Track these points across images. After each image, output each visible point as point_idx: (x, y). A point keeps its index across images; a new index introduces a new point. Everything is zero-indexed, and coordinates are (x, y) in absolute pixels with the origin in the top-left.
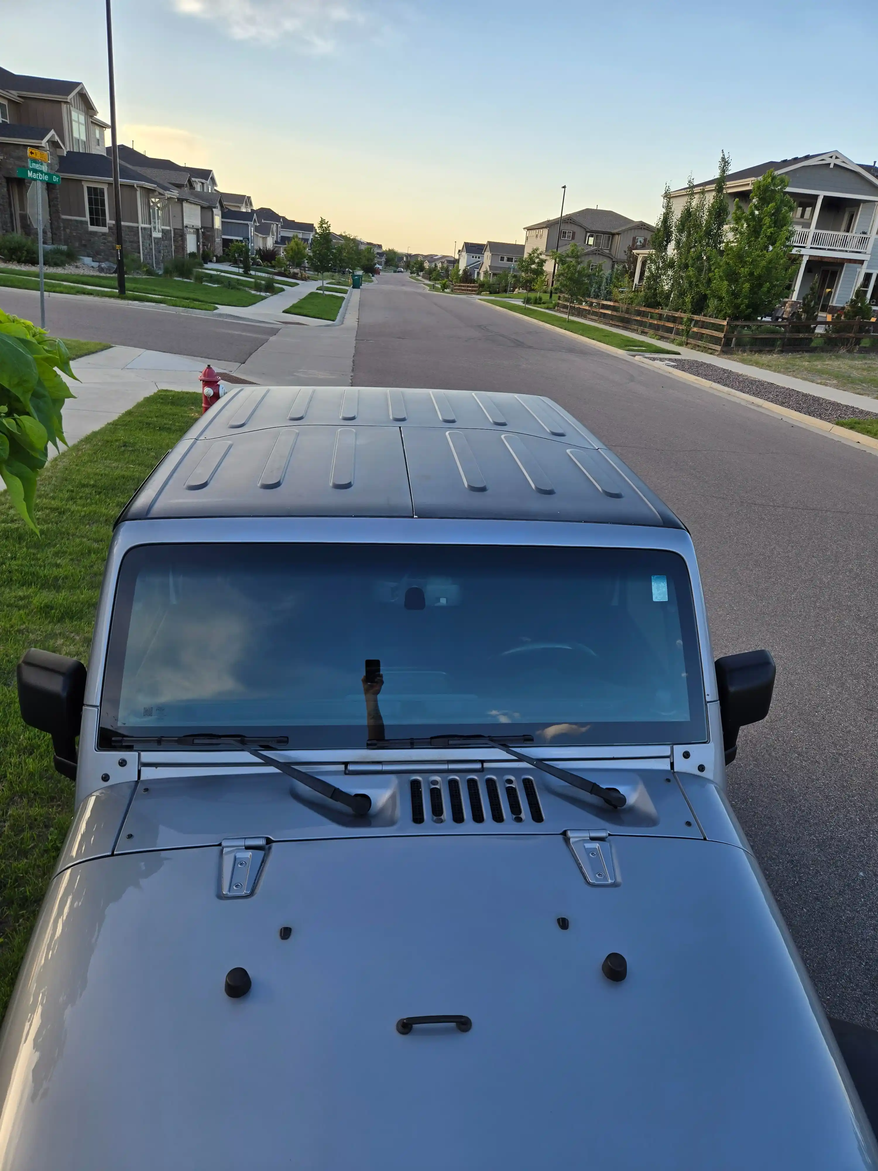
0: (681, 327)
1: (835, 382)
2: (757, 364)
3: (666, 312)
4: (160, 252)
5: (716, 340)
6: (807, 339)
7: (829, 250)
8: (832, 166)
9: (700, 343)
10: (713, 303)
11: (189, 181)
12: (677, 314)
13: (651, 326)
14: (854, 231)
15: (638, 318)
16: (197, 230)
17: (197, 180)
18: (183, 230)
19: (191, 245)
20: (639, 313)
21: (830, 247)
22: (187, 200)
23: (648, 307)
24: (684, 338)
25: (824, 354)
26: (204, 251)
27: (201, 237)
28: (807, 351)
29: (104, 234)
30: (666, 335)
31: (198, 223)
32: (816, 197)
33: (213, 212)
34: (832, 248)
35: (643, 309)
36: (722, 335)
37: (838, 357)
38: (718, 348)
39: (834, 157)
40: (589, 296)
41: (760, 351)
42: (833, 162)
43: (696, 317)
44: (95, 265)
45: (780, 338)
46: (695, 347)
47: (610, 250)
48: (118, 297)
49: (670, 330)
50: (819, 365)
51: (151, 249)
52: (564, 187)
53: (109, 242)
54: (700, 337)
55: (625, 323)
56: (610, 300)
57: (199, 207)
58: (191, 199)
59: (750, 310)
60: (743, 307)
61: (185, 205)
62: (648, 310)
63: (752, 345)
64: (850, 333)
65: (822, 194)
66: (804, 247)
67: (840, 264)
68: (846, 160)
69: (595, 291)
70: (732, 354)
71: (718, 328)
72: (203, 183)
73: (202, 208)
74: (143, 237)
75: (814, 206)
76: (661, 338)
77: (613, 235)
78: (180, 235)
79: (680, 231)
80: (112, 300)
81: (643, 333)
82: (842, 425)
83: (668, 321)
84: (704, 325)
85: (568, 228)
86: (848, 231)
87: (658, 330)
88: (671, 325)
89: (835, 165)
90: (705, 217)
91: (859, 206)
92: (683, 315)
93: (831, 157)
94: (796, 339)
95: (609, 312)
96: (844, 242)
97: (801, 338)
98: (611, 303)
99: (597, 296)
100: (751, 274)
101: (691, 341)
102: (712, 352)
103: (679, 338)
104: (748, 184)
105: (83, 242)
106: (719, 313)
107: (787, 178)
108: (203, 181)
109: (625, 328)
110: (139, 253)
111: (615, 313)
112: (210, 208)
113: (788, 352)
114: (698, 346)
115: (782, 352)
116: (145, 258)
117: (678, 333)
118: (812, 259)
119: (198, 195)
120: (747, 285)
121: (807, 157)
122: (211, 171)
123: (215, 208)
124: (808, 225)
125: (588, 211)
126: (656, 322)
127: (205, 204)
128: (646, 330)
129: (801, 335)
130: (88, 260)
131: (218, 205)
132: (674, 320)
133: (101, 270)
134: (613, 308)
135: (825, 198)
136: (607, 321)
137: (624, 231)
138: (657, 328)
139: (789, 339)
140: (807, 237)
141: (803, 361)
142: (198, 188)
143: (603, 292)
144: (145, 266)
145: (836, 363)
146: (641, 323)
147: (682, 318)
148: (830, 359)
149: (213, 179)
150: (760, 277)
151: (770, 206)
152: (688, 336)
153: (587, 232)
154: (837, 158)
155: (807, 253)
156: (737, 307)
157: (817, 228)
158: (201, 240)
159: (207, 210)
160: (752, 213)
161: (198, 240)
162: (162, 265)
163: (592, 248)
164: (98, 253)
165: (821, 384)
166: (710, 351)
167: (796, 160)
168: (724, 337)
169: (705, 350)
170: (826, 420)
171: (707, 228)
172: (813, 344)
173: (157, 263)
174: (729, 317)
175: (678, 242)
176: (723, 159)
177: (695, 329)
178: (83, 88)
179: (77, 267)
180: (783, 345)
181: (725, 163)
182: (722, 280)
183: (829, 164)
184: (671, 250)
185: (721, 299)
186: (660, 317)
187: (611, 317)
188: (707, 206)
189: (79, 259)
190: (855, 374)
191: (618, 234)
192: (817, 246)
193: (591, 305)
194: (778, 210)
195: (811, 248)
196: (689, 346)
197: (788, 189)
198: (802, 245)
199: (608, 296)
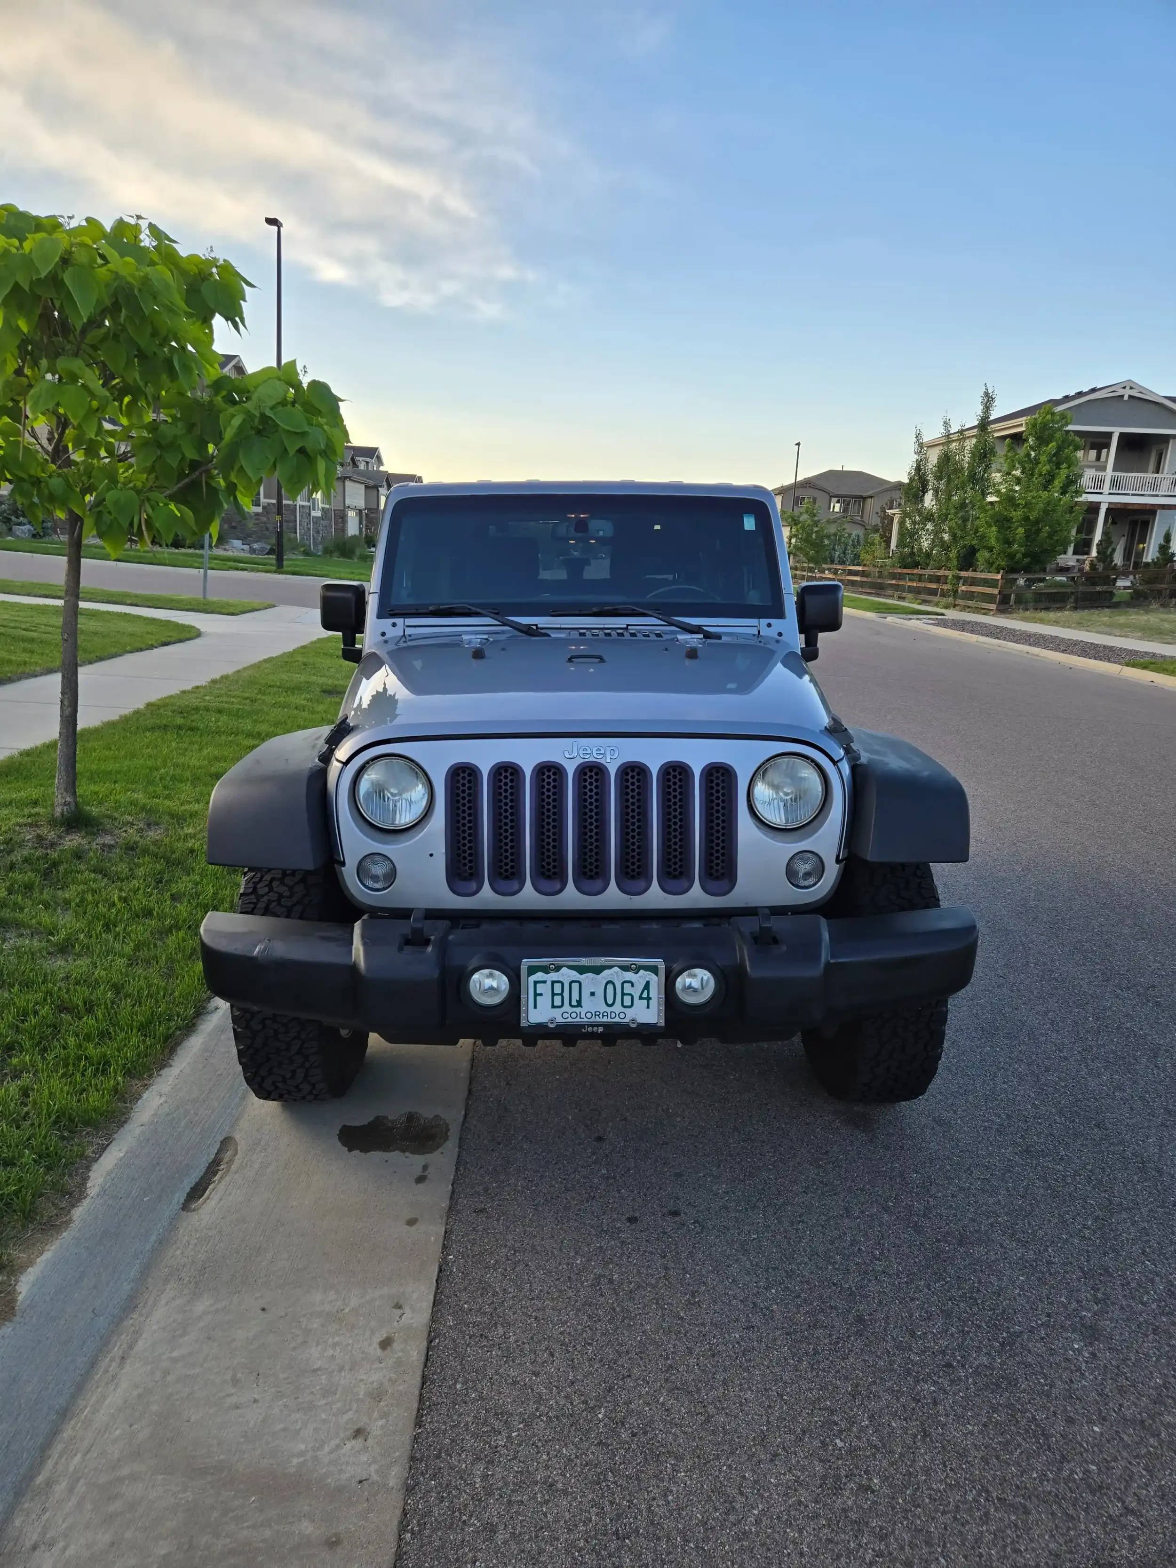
0: (945, 587)
1: (1139, 634)
2: (1041, 621)
3: (928, 572)
4: (318, 532)
5: (989, 598)
6: (1106, 592)
7: (1133, 495)
8: (1126, 398)
9: (970, 603)
10: (982, 556)
11: (353, 459)
12: (940, 573)
13: (911, 590)
14: (1165, 472)
15: (894, 582)
16: (360, 511)
17: (361, 459)
18: (344, 510)
19: (353, 528)
20: (893, 576)
21: (1134, 492)
22: (350, 478)
23: (905, 568)
24: (951, 599)
25: (1131, 610)
26: (366, 535)
27: (364, 518)
28: (1108, 607)
29: (257, 514)
30: (929, 598)
31: (361, 504)
32: (1109, 435)
33: (378, 491)
34: (1137, 492)
35: (899, 571)
36: (996, 591)
37: (1147, 612)
38: (993, 607)
39: (1128, 388)
40: (832, 562)
41: (1047, 609)
42: (1127, 393)
43: (963, 574)
44: (246, 547)
45: (1072, 593)
46: (965, 608)
47: (862, 517)
48: (275, 572)
49: (933, 592)
50: (1122, 619)
51: (309, 529)
52: (798, 444)
53: (262, 523)
54: (970, 596)
55: (879, 588)
56: (859, 565)
57: (363, 486)
58: (355, 477)
59: (1027, 560)
60: (1019, 556)
61: (348, 483)
62: (905, 571)
63: (1036, 601)
64: (1163, 583)
65: (1117, 431)
66: (1101, 493)
67: (1150, 512)
68: (1143, 390)
69: (839, 557)
70: (1011, 613)
71: (992, 583)
72: (367, 463)
73: (366, 487)
74: (301, 516)
75: (1107, 446)
76: (924, 602)
77: (865, 498)
78: (341, 517)
79: (938, 478)
80: (269, 575)
81: (901, 598)
82: (1134, 666)
83: (930, 582)
84: (973, 582)
85: (807, 494)
86: (1158, 472)
87: (919, 593)
88: (934, 586)
89: (1130, 396)
90: (967, 459)
91: (1168, 443)
92: (947, 573)
93: (1124, 388)
94: (1094, 593)
95: (858, 578)
96: (1155, 486)
97: (1099, 592)
98: (860, 568)
99: (842, 563)
100: (1026, 519)
101: (959, 601)
102: (986, 612)
103: (944, 600)
104: (1021, 426)
105: (233, 524)
106: (990, 565)
107: (1069, 414)
108: (368, 460)
109: (878, 595)
110: (296, 533)
111: (864, 579)
112: (376, 488)
113: (1084, 608)
114: (969, 607)
115: (1075, 608)
116: (302, 539)
117: (943, 595)
118: (1111, 506)
119: (361, 473)
120: (1021, 530)
121: (1094, 390)
122: (377, 448)
123: (381, 486)
124: (1104, 468)
125: (831, 474)
126: (915, 585)
127: (371, 483)
128: (904, 594)
129: (1098, 588)
130: (237, 543)
131: (385, 483)
132: (937, 579)
133: (252, 551)
134: (863, 574)
135: (1122, 436)
136: (855, 589)
137: (878, 493)
138: (917, 591)
139: (1082, 593)
140: (1103, 481)
141: (1104, 616)
142: (362, 466)
143: (849, 556)
144: (303, 546)
145: (1145, 617)
146: (897, 588)
147: (947, 577)
148: (1137, 614)
149: (379, 458)
150: (1037, 522)
151: (1050, 446)
152: (955, 597)
153: (831, 497)
154: (1131, 388)
155: (1105, 500)
156: (1011, 556)
157: (1114, 470)
158: (364, 523)
159: (372, 489)
160: (1028, 455)
161: (361, 522)
162: (320, 547)
163: (838, 515)
164: (249, 535)
165: (1120, 636)
166: (983, 611)
167: (1080, 394)
168: (999, 593)
169: (977, 610)
170: (1115, 662)
171: (970, 472)
172: (1115, 600)
173: (315, 544)
174: (1004, 569)
175: (936, 491)
176: (986, 394)
177: (964, 588)
178: (240, 361)
179: (225, 550)
180: (1076, 601)
181: (988, 400)
182: (990, 526)
183: (1123, 396)
184: (929, 500)
185: (991, 550)
186: (920, 578)
187: (862, 584)
188: (968, 448)
189: (227, 542)
190: (1167, 625)
191: (871, 497)
192: (1117, 492)
193: (835, 572)
194: (1060, 449)
195: (1110, 494)
196: (957, 608)
197: (1070, 428)
198: (1098, 491)
199: (856, 560)
